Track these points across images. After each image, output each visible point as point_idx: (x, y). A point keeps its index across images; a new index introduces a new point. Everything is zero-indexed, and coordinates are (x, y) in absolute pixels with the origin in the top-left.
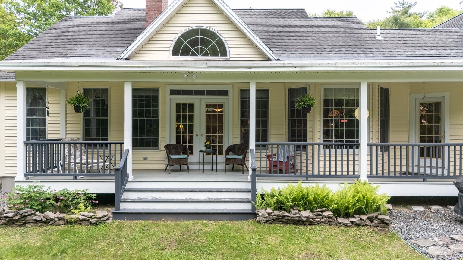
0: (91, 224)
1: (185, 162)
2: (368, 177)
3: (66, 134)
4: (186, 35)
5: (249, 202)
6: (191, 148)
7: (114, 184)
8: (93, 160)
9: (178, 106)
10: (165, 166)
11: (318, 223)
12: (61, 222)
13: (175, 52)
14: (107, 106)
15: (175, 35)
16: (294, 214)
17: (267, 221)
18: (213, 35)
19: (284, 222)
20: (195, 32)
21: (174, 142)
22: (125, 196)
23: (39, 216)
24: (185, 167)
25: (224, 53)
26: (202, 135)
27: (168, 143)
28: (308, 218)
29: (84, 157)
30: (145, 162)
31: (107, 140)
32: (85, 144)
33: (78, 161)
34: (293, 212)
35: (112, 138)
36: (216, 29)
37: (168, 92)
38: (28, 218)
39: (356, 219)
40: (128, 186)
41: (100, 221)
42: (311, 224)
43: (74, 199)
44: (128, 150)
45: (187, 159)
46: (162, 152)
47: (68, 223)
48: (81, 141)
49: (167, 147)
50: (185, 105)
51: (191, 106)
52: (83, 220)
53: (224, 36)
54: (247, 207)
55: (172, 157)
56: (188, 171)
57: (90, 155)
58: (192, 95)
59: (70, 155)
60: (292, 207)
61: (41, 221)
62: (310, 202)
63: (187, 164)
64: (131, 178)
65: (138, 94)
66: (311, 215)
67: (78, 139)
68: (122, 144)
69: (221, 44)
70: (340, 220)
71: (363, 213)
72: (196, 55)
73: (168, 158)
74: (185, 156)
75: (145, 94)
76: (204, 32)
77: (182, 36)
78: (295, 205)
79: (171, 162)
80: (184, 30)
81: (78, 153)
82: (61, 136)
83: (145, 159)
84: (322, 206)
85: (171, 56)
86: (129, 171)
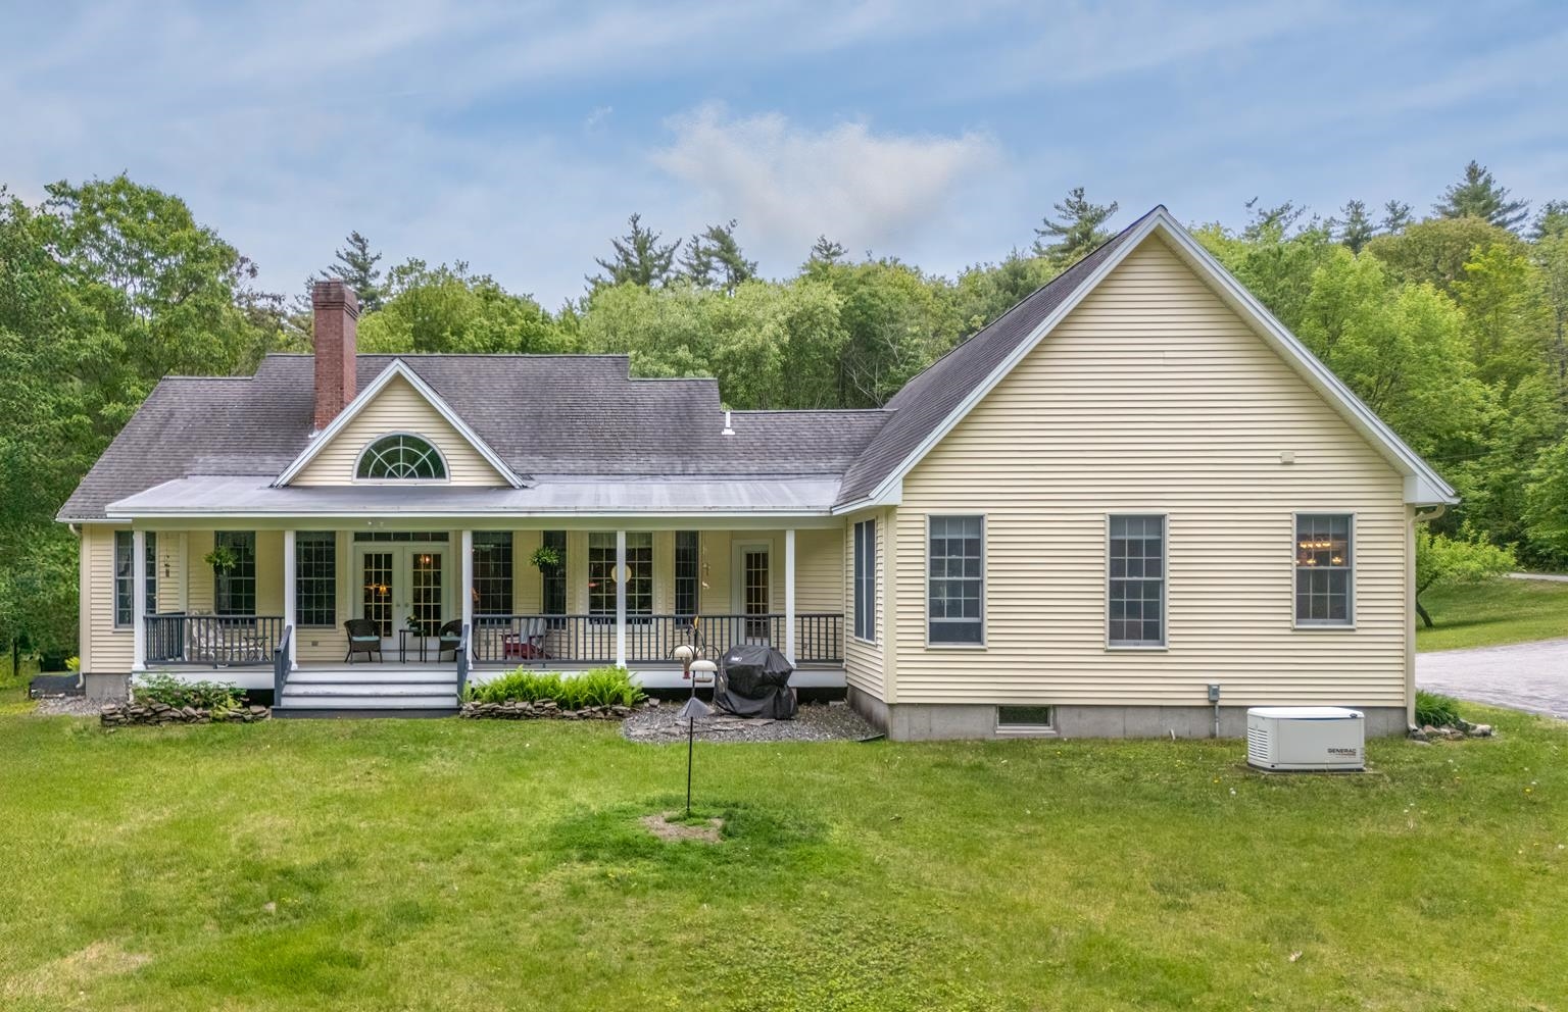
0: (245, 721)
1: (376, 647)
2: (627, 662)
3: (188, 604)
4: (379, 446)
5: (455, 695)
6: (388, 626)
7: (273, 675)
8: (232, 642)
9: (368, 557)
10: (345, 654)
11: (537, 716)
12: (205, 720)
13: (362, 472)
14: (252, 558)
15: (361, 446)
16: (507, 706)
17: (472, 716)
18: (423, 446)
19: (494, 717)
20: (394, 440)
21: (360, 616)
22: (287, 689)
23: (177, 713)
24: (375, 655)
25: (441, 473)
26: (407, 605)
27: (350, 618)
28: (524, 710)
29: (220, 640)
30: (316, 648)
31: (254, 613)
32: (221, 620)
33: (212, 644)
34: (506, 703)
35: (261, 610)
36: (427, 436)
37: (351, 537)
38: (163, 714)
39: (586, 711)
40: (292, 677)
41: (256, 718)
42: (528, 717)
43: (217, 695)
44: (290, 627)
45: (378, 642)
46: (341, 631)
47: (215, 720)
48: (214, 615)
49: (348, 624)
50: (378, 557)
51: (389, 557)
52: (234, 717)
53: (440, 446)
54: (451, 702)
55: (355, 639)
56: (381, 661)
57: (228, 638)
58: (389, 540)
59: (200, 636)
60: (507, 698)
61: (181, 718)
62: (529, 691)
63: (379, 651)
64: (294, 666)
65: (304, 539)
66: (530, 707)
67: (209, 613)
68: (281, 619)
69: (436, 459)
70: (566, 713)
71: (597, 704)
72: (395, 477)
73: (350, 640)
74: (377, 638)
75: (314, 539)
76: (409, 440)
77: (372, 447)
78: (510, 696)
79: (354, 648)
80: (376, 438)
81: (211, 634)
82: (181, 608)
83: (315, 644)
84: (545, 696)
85: (355, 479)
86: (292, 656)
